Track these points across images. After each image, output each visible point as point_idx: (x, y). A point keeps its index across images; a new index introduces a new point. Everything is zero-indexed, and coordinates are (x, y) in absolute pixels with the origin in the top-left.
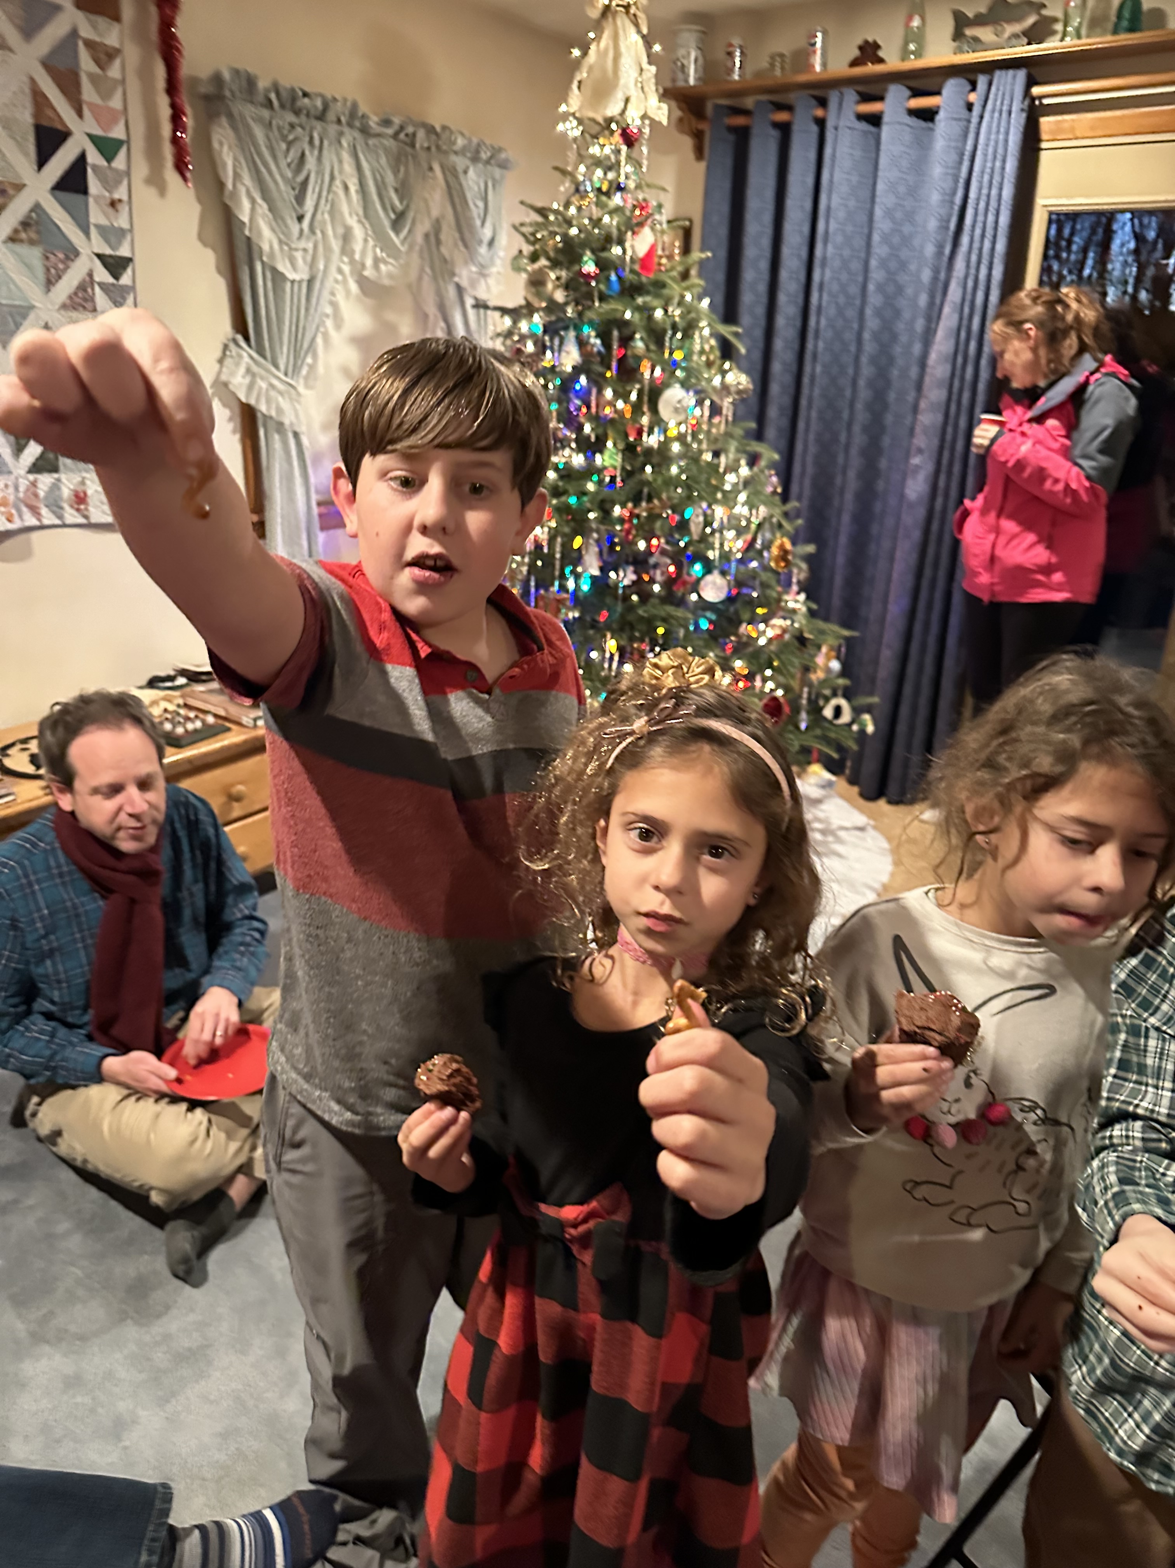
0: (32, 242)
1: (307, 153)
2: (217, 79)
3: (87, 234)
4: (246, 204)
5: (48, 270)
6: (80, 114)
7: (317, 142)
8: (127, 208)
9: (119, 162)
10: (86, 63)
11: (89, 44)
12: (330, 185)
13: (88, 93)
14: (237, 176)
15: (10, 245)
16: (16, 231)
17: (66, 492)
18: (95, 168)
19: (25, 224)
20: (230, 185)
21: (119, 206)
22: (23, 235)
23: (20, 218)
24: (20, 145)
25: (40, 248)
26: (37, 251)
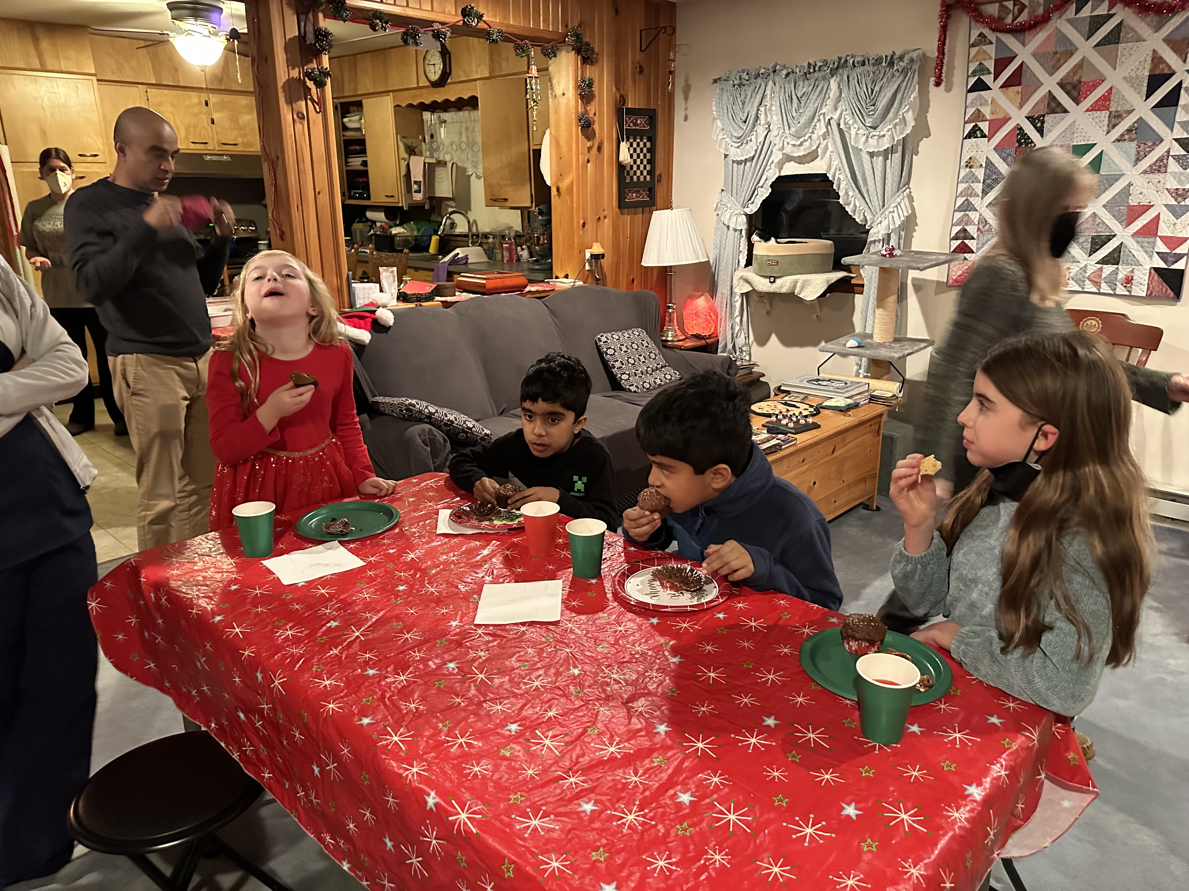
0: (1131, 140)
3: (1172, 129)
5: (1138, 152)
15: (1117, 143)
16: (1122, 135)
17: (1121, 276)
19: (1129, 131)
22: (1126, 137)
23: (1126, 128)
24: (1135, 90)
25: (1136, 142)
26: (1134, 144)
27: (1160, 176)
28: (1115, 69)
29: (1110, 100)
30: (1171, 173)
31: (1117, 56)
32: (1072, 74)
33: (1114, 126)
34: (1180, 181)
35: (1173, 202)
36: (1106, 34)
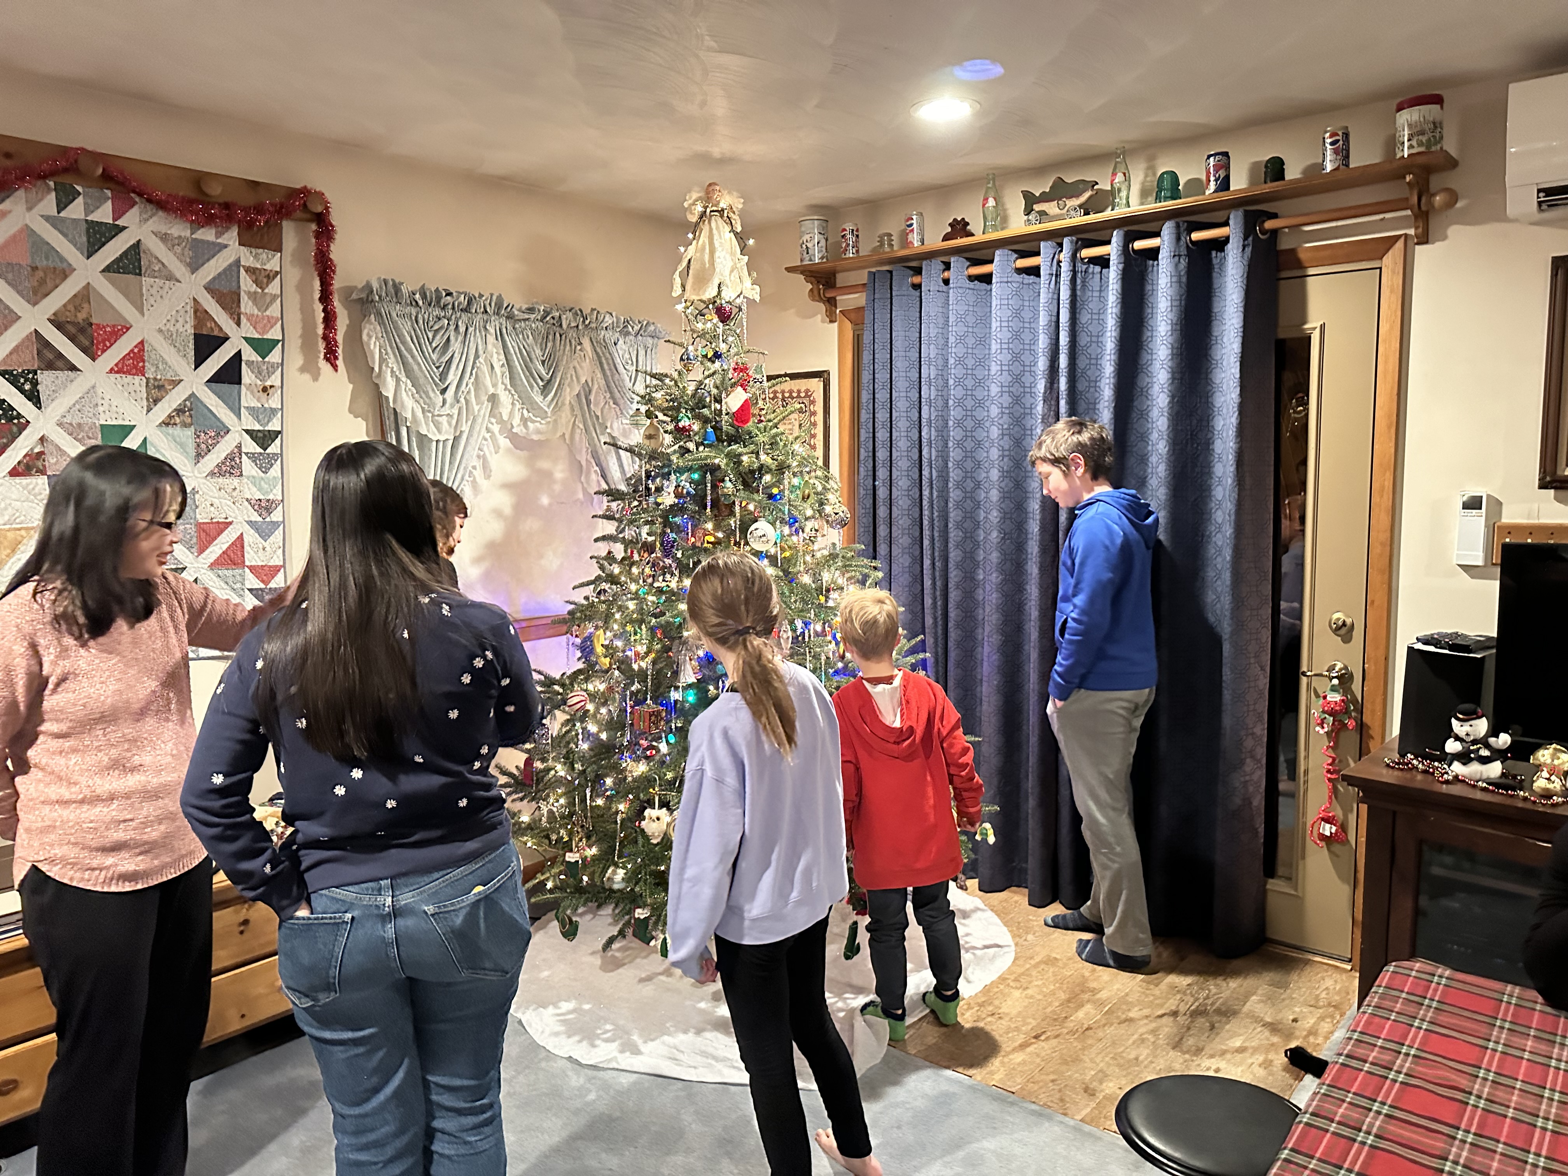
0: (185, 425)
1: (452, 338)
2: (368, 288)
3: (239, 416)
4: (390, 383)
5: (198, 444)
6: (238, 324)
7: (462, 329)
8: (279, 392)
9: (275, 356)
10: (247, 284)
11: (249, 270)
12: (474, 363)
13: (247, 306)
14: (382, 360)
15: (164, 428)
16: (170, 417)
18: (250, 364)
19: (180, 411)
20: (377, 369)
21: (270, 391)
22: (178, 420)
23: (174, 406)
24: (179, 351)
25: (192, 429)
26: (190, 432)
27: (235, 482)
28: (143, 314)
29: (144, 361)
30: (248, 478)
31: (142, 295)
32: (71, 307)
33: (156, 401)
34: (260, 489)
35: (255, 517)
36: (117, 255)
